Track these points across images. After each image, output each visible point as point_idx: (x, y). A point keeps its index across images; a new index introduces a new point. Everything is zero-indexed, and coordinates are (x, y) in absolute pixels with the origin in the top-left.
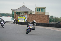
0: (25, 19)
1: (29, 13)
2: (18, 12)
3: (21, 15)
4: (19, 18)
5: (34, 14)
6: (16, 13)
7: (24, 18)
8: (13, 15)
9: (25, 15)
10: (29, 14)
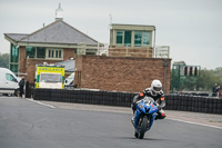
0: (67, 76)
1: (82, 51)
2: (33, 49)
3: (49, 62)
4: (39, 71)
5: (104, 57)
6: (28, 53)
7: (61, 73)
8: (13, 58)
9: (67, 57)
10: (84, 57)
